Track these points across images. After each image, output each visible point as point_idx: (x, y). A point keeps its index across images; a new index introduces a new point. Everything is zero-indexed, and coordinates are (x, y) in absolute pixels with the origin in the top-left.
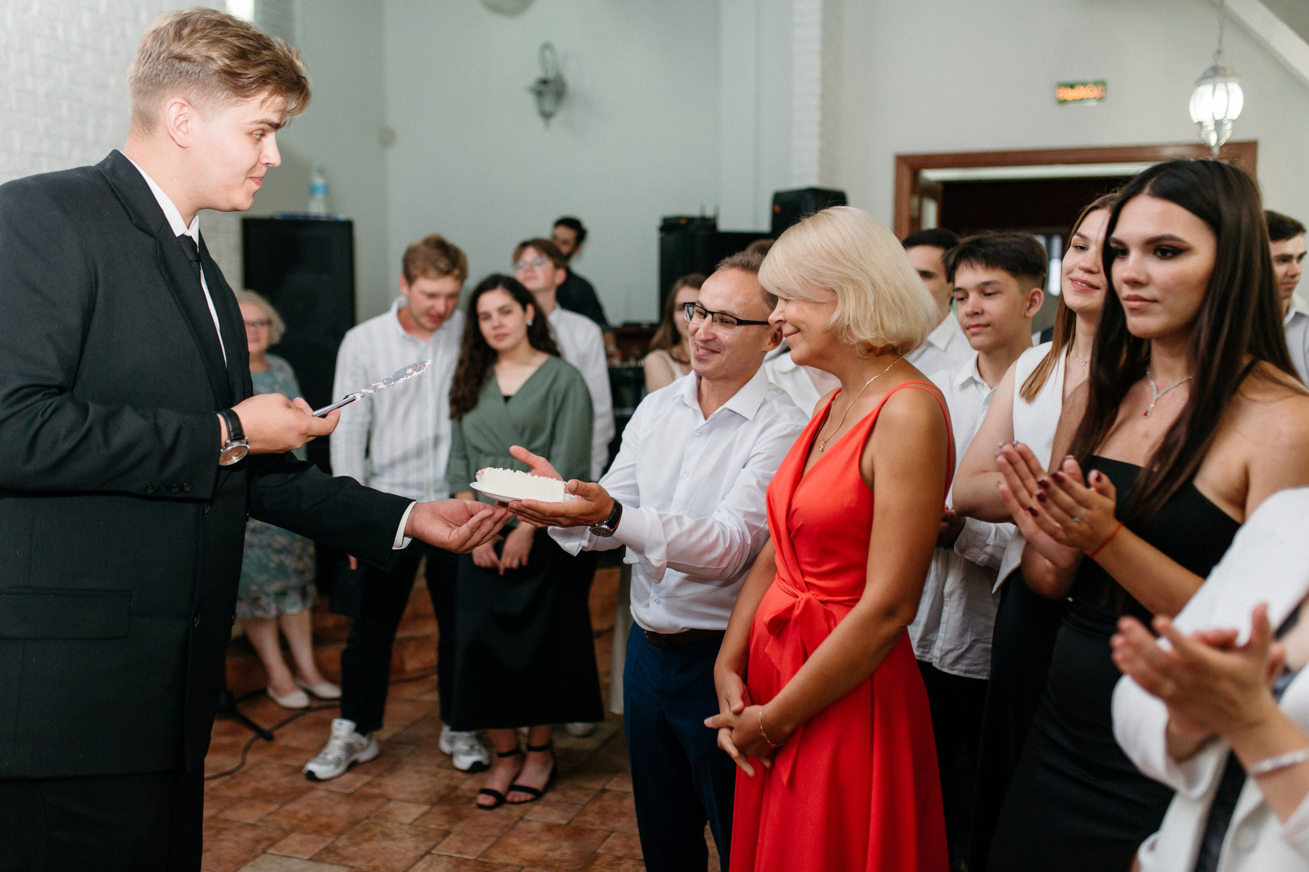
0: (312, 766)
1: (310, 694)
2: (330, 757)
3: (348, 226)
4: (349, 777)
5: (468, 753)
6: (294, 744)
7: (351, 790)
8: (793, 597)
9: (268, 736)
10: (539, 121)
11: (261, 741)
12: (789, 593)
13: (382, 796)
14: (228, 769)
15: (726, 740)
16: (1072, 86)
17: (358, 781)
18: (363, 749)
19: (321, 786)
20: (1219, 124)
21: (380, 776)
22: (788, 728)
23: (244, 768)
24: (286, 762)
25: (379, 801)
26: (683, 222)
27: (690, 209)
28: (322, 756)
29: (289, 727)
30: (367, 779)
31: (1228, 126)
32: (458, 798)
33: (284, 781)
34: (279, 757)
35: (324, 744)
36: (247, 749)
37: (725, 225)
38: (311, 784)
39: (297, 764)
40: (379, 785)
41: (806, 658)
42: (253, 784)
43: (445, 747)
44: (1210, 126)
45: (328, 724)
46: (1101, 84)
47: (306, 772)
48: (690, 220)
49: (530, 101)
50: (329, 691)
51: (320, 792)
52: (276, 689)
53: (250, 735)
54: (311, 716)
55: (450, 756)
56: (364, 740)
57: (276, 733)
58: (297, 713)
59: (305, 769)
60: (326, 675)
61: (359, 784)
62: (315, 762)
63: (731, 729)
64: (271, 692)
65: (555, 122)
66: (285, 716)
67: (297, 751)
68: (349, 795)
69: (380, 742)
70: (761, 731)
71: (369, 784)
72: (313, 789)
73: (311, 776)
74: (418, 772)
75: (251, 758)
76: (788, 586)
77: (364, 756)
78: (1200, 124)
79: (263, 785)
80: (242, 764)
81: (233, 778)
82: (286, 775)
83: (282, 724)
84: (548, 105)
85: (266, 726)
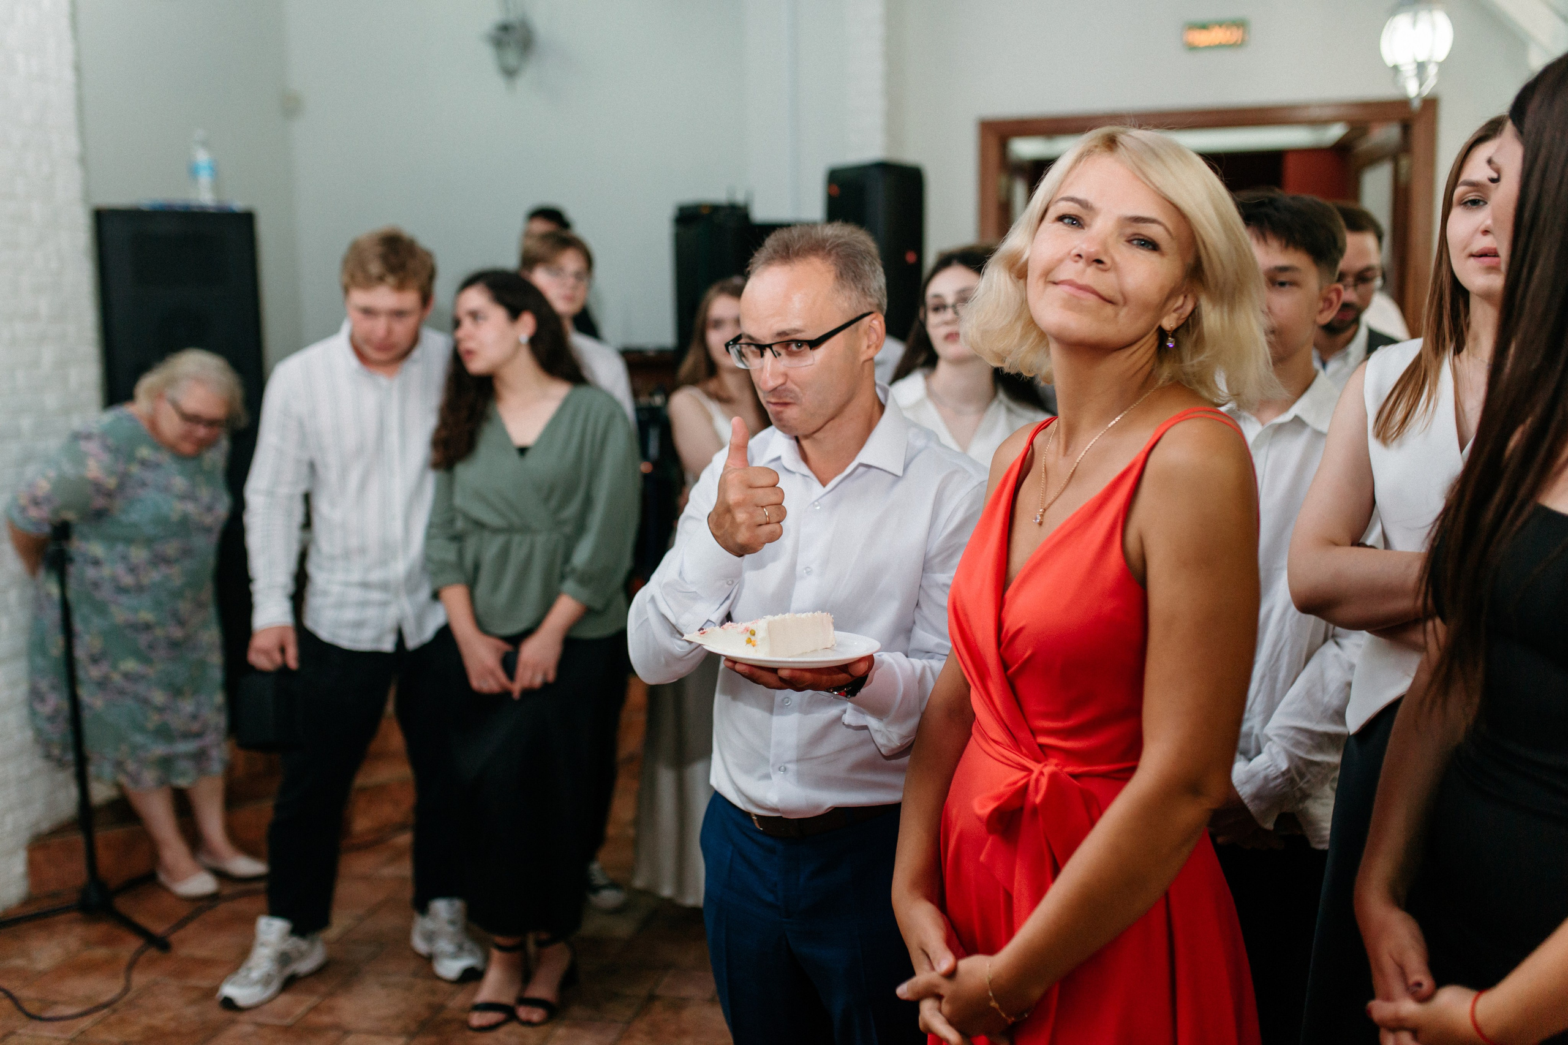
0: (229, 990)
1: (221, 875)
2: (255, 975)
3: (245, 222)
4: (285, 999)
5: (455, 956)
6: (202, 952)
7: (288, 1021)
8: (1017, 770)
9: (162, 944)
10: (497, 81)
11: (153, 952)
12: (1010, 763)
13: (336, 1027)
14: (105, 998)
15: (932, 1016)
16: (1204, 27)
17: (298, 1005)
18: (302, 955)
19: (244, 1017)
20: (1421, 67)
21: (331, 994)
22: (1037, 993)
23: (130, 995)
24: (193, 982)
25: (332, 1035)
26: (705, 212)
27: (715, 193)
28: (242, 972)
29: (192, 928)
30: (311, 1001)
31: (1432, 71)
32: (448, 1022)
33: (190, 1012)
34: (181, 973)
35: (244, 953)
36: (131, 966)
37: (761, 213)
38: (228, 1015)
39: (205, 984)
40: (331, 1010)
41: (1056, 871)
42: (145, 1020)
43: (420, 945)
44: (1409, 70)
45: (250, 922)
46: (1240, 24)
47: (221, 999)
48: (715, 209)
49: (486, 55)
50: (245, 866)
51: (244, 1026)
52: (169, 872)
53: (134, 943)
54: (223, 909)
55: (429, 959)
56: (303, 945)
57: (174, 938)
58: (204, 903)
59: (218, 994)
60: (244, 846)
61: (300, 1010)
62: (233, 984)
63: (939, 997)
64: (163, 877)
65: (523, 82)
66: (184, 911)
67: (206, 963)
68: (286, 1029)
69: (327, 943)
70: (990, 999)
71: (315, 1009)
72: (233, 1022)
73: (228, 1004)
74: (384, 985)
75: (139, 979)
76: (1007, 751)
77: (304, 966)
78: (1396, 68)
79: (158, 1020)
80: (127, 989)
81: (115, 1011)
82: (193, 1002)
83: (182, 924)
84: (512, 58)
85: (158, 928)
